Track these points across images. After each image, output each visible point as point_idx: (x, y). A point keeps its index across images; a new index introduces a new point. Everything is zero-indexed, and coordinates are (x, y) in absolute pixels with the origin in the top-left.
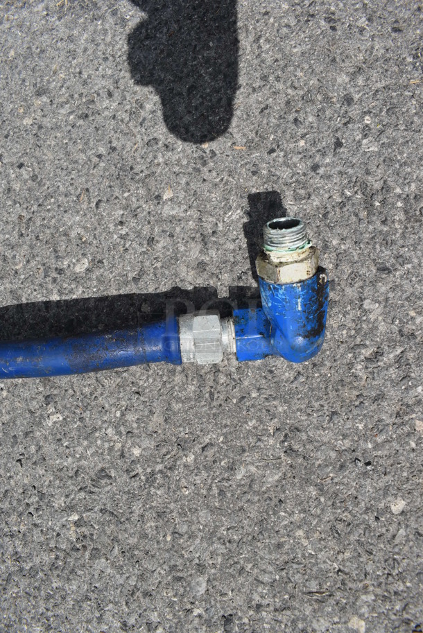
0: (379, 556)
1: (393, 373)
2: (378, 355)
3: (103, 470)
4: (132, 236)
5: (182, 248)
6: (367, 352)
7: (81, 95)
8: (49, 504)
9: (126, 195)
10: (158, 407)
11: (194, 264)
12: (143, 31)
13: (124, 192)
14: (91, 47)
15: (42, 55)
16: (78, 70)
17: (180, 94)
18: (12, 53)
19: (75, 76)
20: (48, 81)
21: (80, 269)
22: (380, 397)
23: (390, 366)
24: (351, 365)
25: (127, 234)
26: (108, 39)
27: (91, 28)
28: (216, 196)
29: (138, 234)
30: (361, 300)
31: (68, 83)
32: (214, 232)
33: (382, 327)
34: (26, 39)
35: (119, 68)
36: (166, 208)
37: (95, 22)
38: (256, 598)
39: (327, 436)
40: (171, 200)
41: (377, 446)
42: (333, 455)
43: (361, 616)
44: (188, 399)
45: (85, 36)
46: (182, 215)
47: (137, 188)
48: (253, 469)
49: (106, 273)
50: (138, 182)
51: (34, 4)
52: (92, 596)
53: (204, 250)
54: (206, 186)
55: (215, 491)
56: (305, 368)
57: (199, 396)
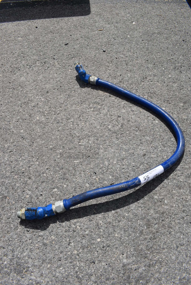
0: (29, 126)
1: (10, 148)
2: (11, 152)
3: (69, 150)
4: (40, 191)
5: (31, 183)
6: (12, 153)
7: (35, 235)
8: (85, 147)
9: (37, 201)
10: (52, 157)
11: (31, 179)
12: (10, 244)
13: (37, 202)
14: (25, 249)
15: (39, 257)
16: (32, 244)
17: (12, 219)
18: (49, 266)
19: (33, 242)
20: (42, 247)
21: (56, 190)
22: (14, 146)
23: (10, 149)
24: (16, 151)
25: (41, 192)
26: (19, 248)
27: (22, 256)
28: (19, 191)
29: (38, 191)
30: (7, 160)
31: (36, 242)
32: (23, 183)
33: (7, 155)
34: (42, 268)
35: (21, 236)
36: (30, 193)
37: (20, 257)
38: (51, 125)
39: (26, 143)
40: (28, 195)
41: (19, 139)
42: (27, 140)
43: (37, 119)
44: (46, 156)
45: (25, 254)
46: (27, 190)
47: (33, 201)
48: (41, 142)
49: (50, 186)
50: (32, 203)
51: (34, 280)
52: (83, 131)
53: (27, 181)
54: (19, 194)
55: (49, 141)
56: (22, 154)
57: (44, 156)
